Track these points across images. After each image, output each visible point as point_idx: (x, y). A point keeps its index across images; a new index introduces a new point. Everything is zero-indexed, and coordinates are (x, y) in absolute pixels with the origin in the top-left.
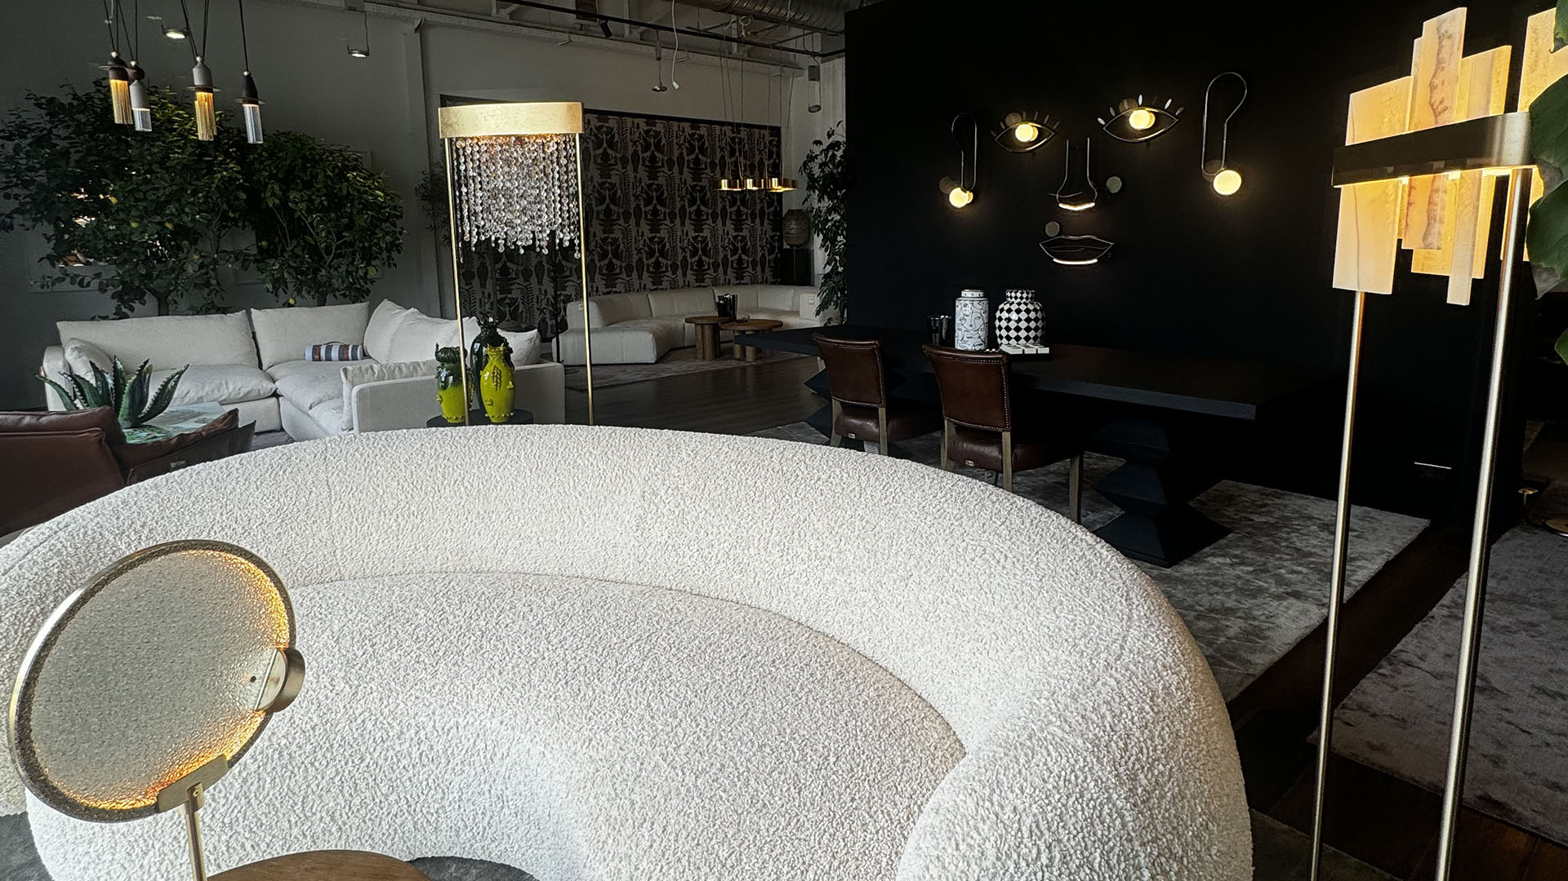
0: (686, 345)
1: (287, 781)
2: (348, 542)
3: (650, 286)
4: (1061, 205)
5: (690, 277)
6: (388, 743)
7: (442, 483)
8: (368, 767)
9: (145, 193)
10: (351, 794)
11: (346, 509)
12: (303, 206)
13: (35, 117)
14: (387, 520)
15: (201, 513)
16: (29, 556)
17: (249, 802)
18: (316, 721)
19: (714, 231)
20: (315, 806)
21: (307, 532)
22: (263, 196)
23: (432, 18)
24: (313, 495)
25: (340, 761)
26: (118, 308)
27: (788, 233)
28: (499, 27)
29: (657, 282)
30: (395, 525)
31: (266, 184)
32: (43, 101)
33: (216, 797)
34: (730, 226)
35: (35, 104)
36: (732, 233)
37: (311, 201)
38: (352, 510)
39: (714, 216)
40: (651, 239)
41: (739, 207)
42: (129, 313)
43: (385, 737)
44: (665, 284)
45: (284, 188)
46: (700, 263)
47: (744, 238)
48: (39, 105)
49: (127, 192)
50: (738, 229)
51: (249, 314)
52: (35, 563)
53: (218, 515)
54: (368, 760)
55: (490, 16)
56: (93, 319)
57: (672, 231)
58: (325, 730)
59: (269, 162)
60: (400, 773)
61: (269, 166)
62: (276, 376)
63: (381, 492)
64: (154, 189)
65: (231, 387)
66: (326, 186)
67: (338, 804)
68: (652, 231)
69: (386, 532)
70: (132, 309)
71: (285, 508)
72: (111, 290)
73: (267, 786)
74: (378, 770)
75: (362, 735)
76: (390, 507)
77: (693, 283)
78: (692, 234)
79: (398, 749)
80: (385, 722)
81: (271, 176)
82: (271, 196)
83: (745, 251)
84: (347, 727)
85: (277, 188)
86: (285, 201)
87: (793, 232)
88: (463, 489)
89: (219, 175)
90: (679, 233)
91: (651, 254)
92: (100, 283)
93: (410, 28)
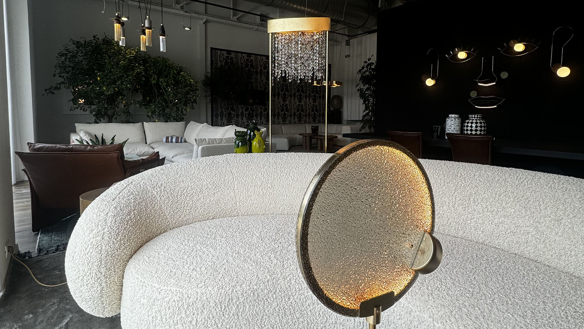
0: (297, 145)
1: (256, 308)
2: (242, 198)
3: (281, 122)
4: (479, 84)
5: (296, 119)
6: (301, 291)
7: (281, 175)
8: (291, 303)
9: (110, 76)
10: (282, 317)
11: (240, 184)
12: (164, 84)
13: (72, 47)
14: (259, 190)
15: (183, 181)
16: (121, 194)
17: (238, 318)
18: (269, 278)
19: (305, 102)
20: (266, 322)
21: (225, 193)
22: (150, 79)
23: (210, 18)
24: (226, 177)
25: (279, 299)
26: (95, 120)
27: (333, 104)
28: (233, 23)
29: (284, 121)
30: (262, 192)
31: (152, 75)
32: (75, 42)
33: (225, 314)
34: (311, 101)
35: (73, 43)
36: (312, 104)
37: (167, 82)
38: (243, 184)
39: (306, 97)
40: (283, 104)
41: (315, 94)
42: (99, 122)
43: (301, 288)
44: (287, 122)
45: (158, 77)
46: (300, 114)
47: (316, 105)
48: (74, 44)
49: (104, 76)
50: (314, 102)
51: (143, 124)
52: (124, 197)
53: (190, 183)
54: (291, 300)
55: (230, 19)
56: (87, 123)
57: (290, 102)
58: (273, 283)
59: (153, 67)
60: (306, 307)
61: (153, 68)
62: (154, 147)
63: (254, 177)
64: (113, 75)
65: (138, 150)
66: (174, 77)
67: (276, 321)
68: (283, 101)
69: (258, 195)
70: (100, 121)
71: (216, 182)
72: (94, 113)
73: (247, 310)
74: (296, 305)
75: (290, 286)
76: (259, 184)
77: (297, 122)
78: (298, 103)
79: (306, 294)
80: (300, 280)
81: (154, 73)
82: (153, 80)
83: (317, 110)
84: (283, 282)
85: (156, 77)
86: (158, 81)
87: (335, 104)
88: (290, 178)
89: (136, 71)
90: (293, 103)
91: (282, 110)
92: (91, 110)
93: (202, 22)
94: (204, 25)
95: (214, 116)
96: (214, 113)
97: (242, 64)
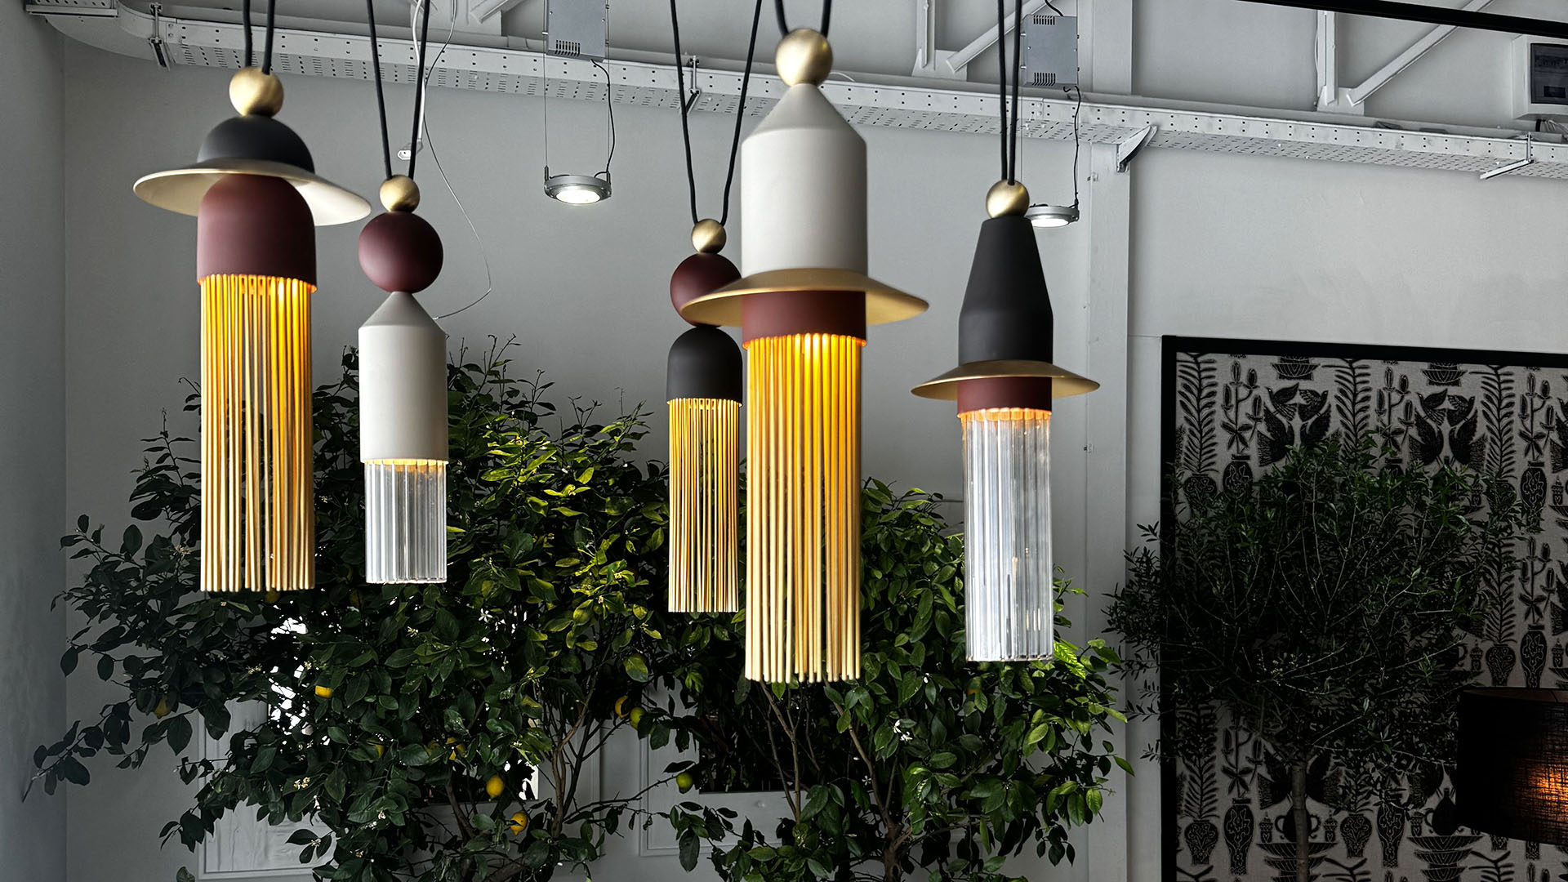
23: (1176, 122)
28: (1344, 136)
93: (1106, 160)
94: (1126, 177)
95: (1182, 839)
96: (1184, 822)
97: (1390, 437)
